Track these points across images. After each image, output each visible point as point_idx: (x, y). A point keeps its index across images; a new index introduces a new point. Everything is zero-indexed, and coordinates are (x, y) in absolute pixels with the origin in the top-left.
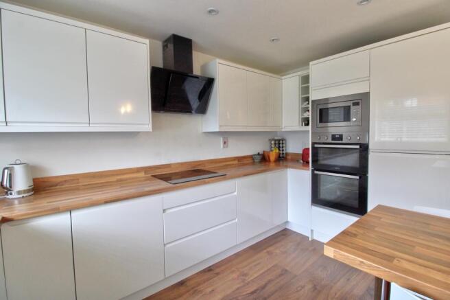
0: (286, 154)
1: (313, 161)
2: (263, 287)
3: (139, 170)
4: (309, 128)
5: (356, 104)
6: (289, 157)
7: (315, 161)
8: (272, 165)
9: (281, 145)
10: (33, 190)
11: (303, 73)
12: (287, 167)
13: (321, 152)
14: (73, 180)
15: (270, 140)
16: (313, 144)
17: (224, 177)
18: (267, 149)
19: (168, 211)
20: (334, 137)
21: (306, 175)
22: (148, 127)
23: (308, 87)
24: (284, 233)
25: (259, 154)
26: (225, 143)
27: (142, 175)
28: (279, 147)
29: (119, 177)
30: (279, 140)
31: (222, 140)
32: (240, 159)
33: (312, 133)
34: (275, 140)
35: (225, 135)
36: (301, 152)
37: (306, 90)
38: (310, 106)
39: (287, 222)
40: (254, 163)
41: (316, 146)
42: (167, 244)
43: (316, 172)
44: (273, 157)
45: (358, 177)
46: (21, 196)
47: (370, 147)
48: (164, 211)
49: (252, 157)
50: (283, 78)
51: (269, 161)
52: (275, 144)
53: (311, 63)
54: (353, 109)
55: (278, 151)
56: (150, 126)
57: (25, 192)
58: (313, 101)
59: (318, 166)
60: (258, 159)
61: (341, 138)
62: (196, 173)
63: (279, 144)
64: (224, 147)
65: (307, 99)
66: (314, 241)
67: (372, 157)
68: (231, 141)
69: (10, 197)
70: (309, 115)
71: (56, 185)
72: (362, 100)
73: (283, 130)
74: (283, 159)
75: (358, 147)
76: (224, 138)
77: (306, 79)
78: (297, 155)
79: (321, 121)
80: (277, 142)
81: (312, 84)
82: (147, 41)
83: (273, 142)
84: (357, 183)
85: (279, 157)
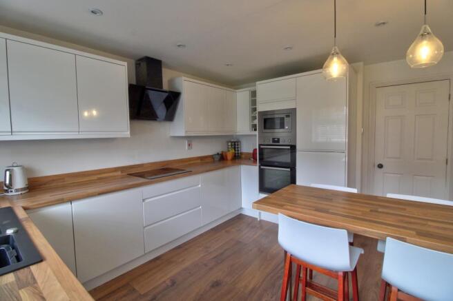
0: (241, 153)
1: (260, 159)
2: (222, 254)
3: (116, 169)
4: (257, 133)
5: (288, 116)
6: (243, 156)
7: (261, 159)
8: (229, 162)
9: (237, 146)
10: (28, 188)
11: (252, 89)
12: (240, 164)
13: (265, 151)
14: (60, 179)
15: (228, 142)
16: (260, 145)
17: (190, 173)
18: (225, 149)
19: (147, 201)
20: (274, 140)
21: (254, 170)
22: (127, 134)
23: (255, 100)
24: (240, 218)
25: (218, 154)
26: (189, 145)
27: (119, 173)
28: (235, 148)
29: (99, 176)
30: (235, 142)
31: (186, 143)
32: (202, 158)
33: (259, 137)
34: (232, 142)
35: (190, 139)
36: (252, 152)
37: (254, 103)
38: (257, 115)
39: (241, 208)
40: (214, 162)
41: (262, 147)
42: (146, 227)
43: (262, 167)
44: (230, 156)
45: (289, 170)
46: (20, 193)
47: (297, 148)
48: (144, 200)
49: (212, 157)
50: (237, 91)
51: (227, 159)
52: (232, 145)
53: (257, 83)
54: (286, 120)
55: (233, 151)
56: (129, 133)
57: (22, 189)
58: (259, 113)
59: (263, 162)
60: (217, 158)
61: (278, 141)
62: (164, 171)
63: (235, 145)
64: (189, 149)
65: (255, 110)
66: (261, 221)
67: (299, 155)
68: (194, 144)
69: (10, 194)
70: (256, 122)
71: (45, 184)
72: (291, 113)
73: (238, 134)
74: (238, 158)
75: (289, 147)
76: (188, 141)
77: (254, 94)
78: (248, 154)
79: (265, 128)
80: (233, 144)
81: (259, 99)
82: (126, 64)
83: (230, 144)
84: (289, 174)
85: (235, 156)
